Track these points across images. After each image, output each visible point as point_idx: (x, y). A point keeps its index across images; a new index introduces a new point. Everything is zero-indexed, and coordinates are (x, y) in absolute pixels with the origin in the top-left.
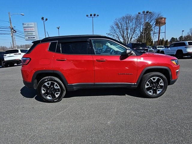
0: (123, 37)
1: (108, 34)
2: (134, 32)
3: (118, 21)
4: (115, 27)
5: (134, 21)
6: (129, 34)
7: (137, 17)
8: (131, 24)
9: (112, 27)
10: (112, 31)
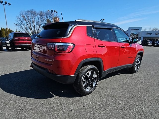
0: (30, 28)
1: (16, 24)
2: (40, 26)
3: (24, 14)
4: (22, 19)
5: (39, 16)
6: (35, 27)
7: (41, 14)
8: (36, 18)
9: (19, 18)
10: (19, 22)
